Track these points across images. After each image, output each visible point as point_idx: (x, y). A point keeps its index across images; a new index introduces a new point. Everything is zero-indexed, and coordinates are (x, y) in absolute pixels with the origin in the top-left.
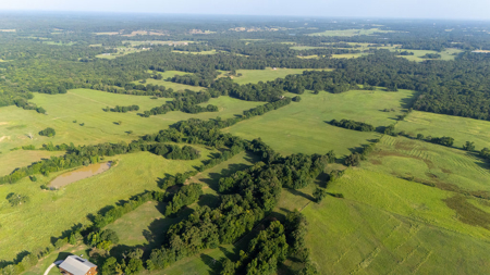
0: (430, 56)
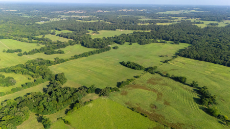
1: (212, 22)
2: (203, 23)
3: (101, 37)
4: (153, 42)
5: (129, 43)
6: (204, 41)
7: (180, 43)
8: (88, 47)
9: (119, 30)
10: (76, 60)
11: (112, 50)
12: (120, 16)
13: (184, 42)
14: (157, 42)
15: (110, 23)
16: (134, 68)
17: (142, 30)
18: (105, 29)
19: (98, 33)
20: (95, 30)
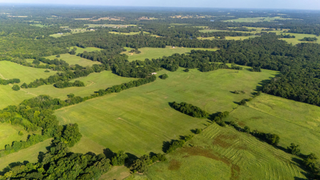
0: (307, 39)
1: (307, 36)
2: (294, 37)
3: (142, 59)
4: (220, 67)
5: (184, 69)
6: (299, 67)
7: (262, 70)
8: (122, 76)
9: (170, 47)
10: (101, 98)
11: (158, 80)
12: (172, 25)
13: (268, 68)
14: (228, 68)
15: (157, 36)
16: (191, 114)
17: (204, 47)
18: (149, 46)
19: (139, 52)
20: (135, 47)
